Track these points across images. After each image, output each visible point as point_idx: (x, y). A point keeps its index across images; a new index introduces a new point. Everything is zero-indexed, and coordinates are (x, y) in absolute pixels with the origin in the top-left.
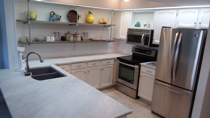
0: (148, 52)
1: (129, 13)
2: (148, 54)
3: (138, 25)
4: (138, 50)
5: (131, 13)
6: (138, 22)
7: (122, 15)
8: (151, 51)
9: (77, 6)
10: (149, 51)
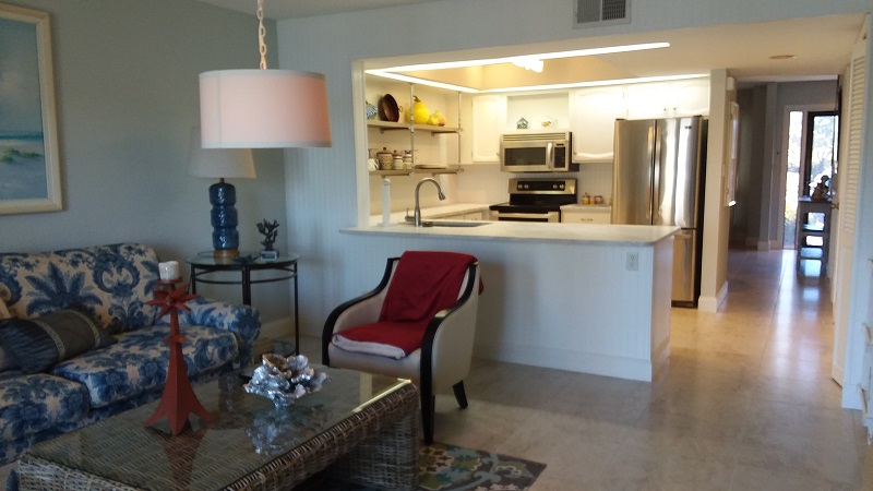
0: (555, 186)
1: (497, 97)
2: (559, 189)
3: (523, 124)
4: (526, 186)
5: (505, 99)
6: (523, 119)
7: (475, 104)
8: (564, 183)
9: (411, 84)
10: (559, 183)
